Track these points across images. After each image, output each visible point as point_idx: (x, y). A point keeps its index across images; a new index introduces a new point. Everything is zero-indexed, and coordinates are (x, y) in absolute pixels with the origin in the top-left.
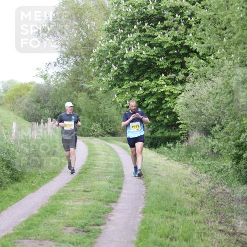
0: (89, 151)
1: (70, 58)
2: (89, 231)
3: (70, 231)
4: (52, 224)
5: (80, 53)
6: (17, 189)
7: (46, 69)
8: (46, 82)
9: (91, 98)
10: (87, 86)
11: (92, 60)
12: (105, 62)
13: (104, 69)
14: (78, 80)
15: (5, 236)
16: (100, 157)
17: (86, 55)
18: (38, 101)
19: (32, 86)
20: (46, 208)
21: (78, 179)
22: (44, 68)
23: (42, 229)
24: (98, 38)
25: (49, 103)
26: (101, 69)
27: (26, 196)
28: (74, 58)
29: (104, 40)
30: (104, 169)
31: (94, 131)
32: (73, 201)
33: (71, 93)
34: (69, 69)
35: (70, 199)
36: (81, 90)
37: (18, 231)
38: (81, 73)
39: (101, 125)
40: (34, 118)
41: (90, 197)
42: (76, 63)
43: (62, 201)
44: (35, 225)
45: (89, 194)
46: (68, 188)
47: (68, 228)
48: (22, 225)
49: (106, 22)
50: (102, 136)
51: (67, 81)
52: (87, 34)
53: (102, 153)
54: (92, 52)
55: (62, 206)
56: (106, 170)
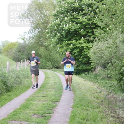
0: (45, 76)
1: (36, 30)
2: (45, 117)
3: (36, 117)
4: (26, 113)
5: (41, 27)
6: (9, 96)
7: (24, 35)
8: (24, 42)
9: (46, 49)
10: (45, 44)
11: (47, 30)
12: (54, 32)
13: (53, 35)
14: (40, 40)
15: (3, 119)
16: (51, 79)
17: (44, 28)
19: (17, 44)
20: (23, 105)
21: (40, 90)
22: (23, 35)
23: (21, 116)
24: (50, 19)
25: (26, 52)
27: (13, 99)
28: (38, 30)
29: (53, 21)
30: (53, 85)
31: (48, 66)
32: (37, 101)
33: (36, 47)
34: (36, 35)
35: (36, 100)
36: (42, 45)
37: (9, 117)
38: (42, 37)
39: (52, 63)
40: (18, 60)
42: (39, 32)
43: (32, 102)
44: (18, 113)
45: (45, 98)
46: (35, 95)
47: (35, 115)
48: (11, 114)
49: (54, 11)
50: (52, 69)
51: (34, 41)
52: (45, 18)
53: (52, 77)
54: (47, 27)
55: (31, 104)
56: (54, 86)
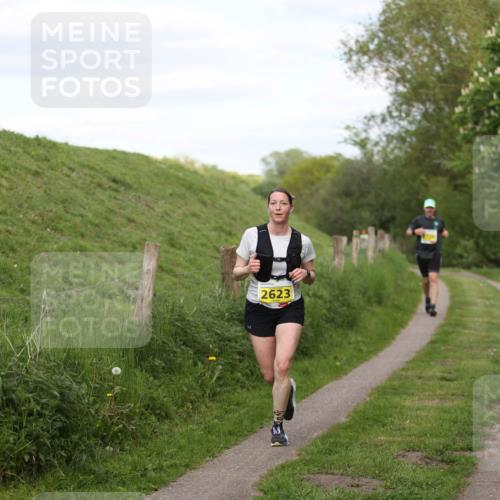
0: (452, 297)
1: (414, 106)
2: (453, 462)
3: (414, 460)
4: (376, 446)
5: (434, 95)
6: (306, 372)
7: (364, 127)
8: (365, 155)
9: (456, 187)
10: (449, 165)
11: (458, 109)
12: (486, 114)
13: (485, 129)
14: (430, 151)
15: (283, 467)
16: (475, 309)
17: (446, 100)
18: (347, 194)
20: (364, 412)
21: (429, 354)
22: (360, 126)
23: (356, 454)
24: (473, 65)
25: (371, 198)
26: (478, 128)
27: (323, 385)
28: (421, 107)
29: (484, 70)
30: (484, 334)
31: (461, 257)
32: (420, 399)
33: (414, 178)
34: (413, 128)
35: (413, 394)
36: (436, 171)
37: (308, 458)
38: (436, 137)
39: (477, 244)
40: (338, 227)
41: (454, 392)
42: (425, 115)
43: (396, 399)
44: (343, 445)
45: (452, 384)
46: (409, 372)
47: (410, 454)
48: (316, 446)
49: (489, 32)
50: (478, 266)
51: (406, 152)
52: (450, 57)
53: (479, 301)
54: (459, 94)
55: (396, 408)
56: (488, 337)
